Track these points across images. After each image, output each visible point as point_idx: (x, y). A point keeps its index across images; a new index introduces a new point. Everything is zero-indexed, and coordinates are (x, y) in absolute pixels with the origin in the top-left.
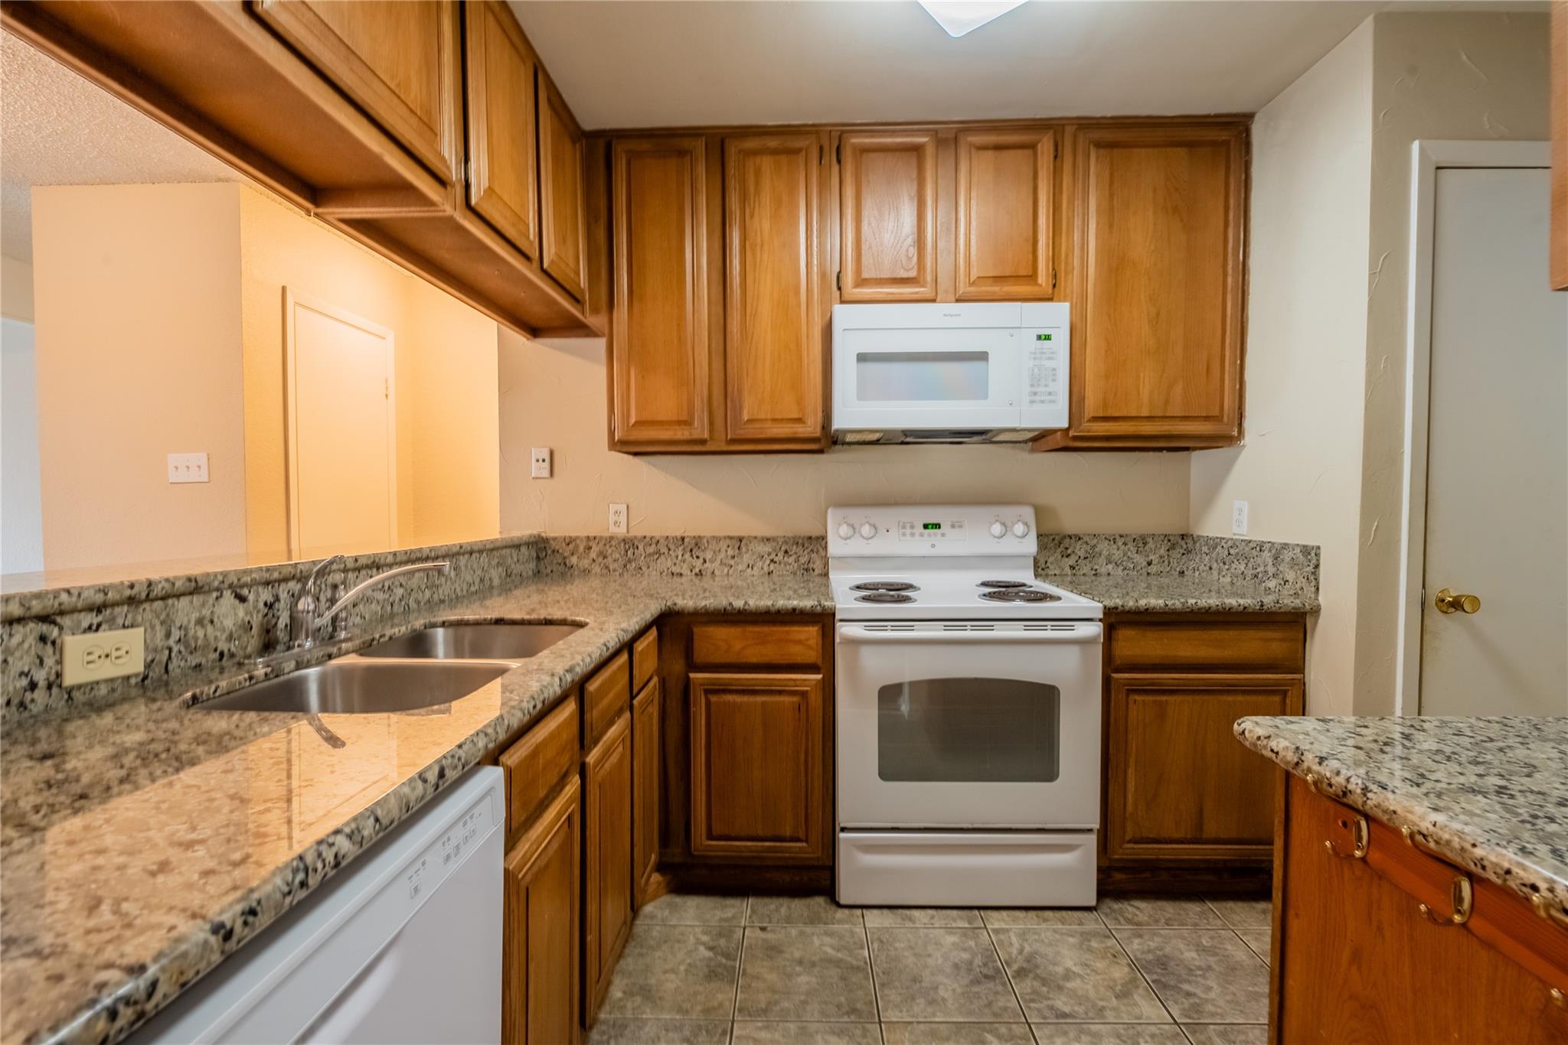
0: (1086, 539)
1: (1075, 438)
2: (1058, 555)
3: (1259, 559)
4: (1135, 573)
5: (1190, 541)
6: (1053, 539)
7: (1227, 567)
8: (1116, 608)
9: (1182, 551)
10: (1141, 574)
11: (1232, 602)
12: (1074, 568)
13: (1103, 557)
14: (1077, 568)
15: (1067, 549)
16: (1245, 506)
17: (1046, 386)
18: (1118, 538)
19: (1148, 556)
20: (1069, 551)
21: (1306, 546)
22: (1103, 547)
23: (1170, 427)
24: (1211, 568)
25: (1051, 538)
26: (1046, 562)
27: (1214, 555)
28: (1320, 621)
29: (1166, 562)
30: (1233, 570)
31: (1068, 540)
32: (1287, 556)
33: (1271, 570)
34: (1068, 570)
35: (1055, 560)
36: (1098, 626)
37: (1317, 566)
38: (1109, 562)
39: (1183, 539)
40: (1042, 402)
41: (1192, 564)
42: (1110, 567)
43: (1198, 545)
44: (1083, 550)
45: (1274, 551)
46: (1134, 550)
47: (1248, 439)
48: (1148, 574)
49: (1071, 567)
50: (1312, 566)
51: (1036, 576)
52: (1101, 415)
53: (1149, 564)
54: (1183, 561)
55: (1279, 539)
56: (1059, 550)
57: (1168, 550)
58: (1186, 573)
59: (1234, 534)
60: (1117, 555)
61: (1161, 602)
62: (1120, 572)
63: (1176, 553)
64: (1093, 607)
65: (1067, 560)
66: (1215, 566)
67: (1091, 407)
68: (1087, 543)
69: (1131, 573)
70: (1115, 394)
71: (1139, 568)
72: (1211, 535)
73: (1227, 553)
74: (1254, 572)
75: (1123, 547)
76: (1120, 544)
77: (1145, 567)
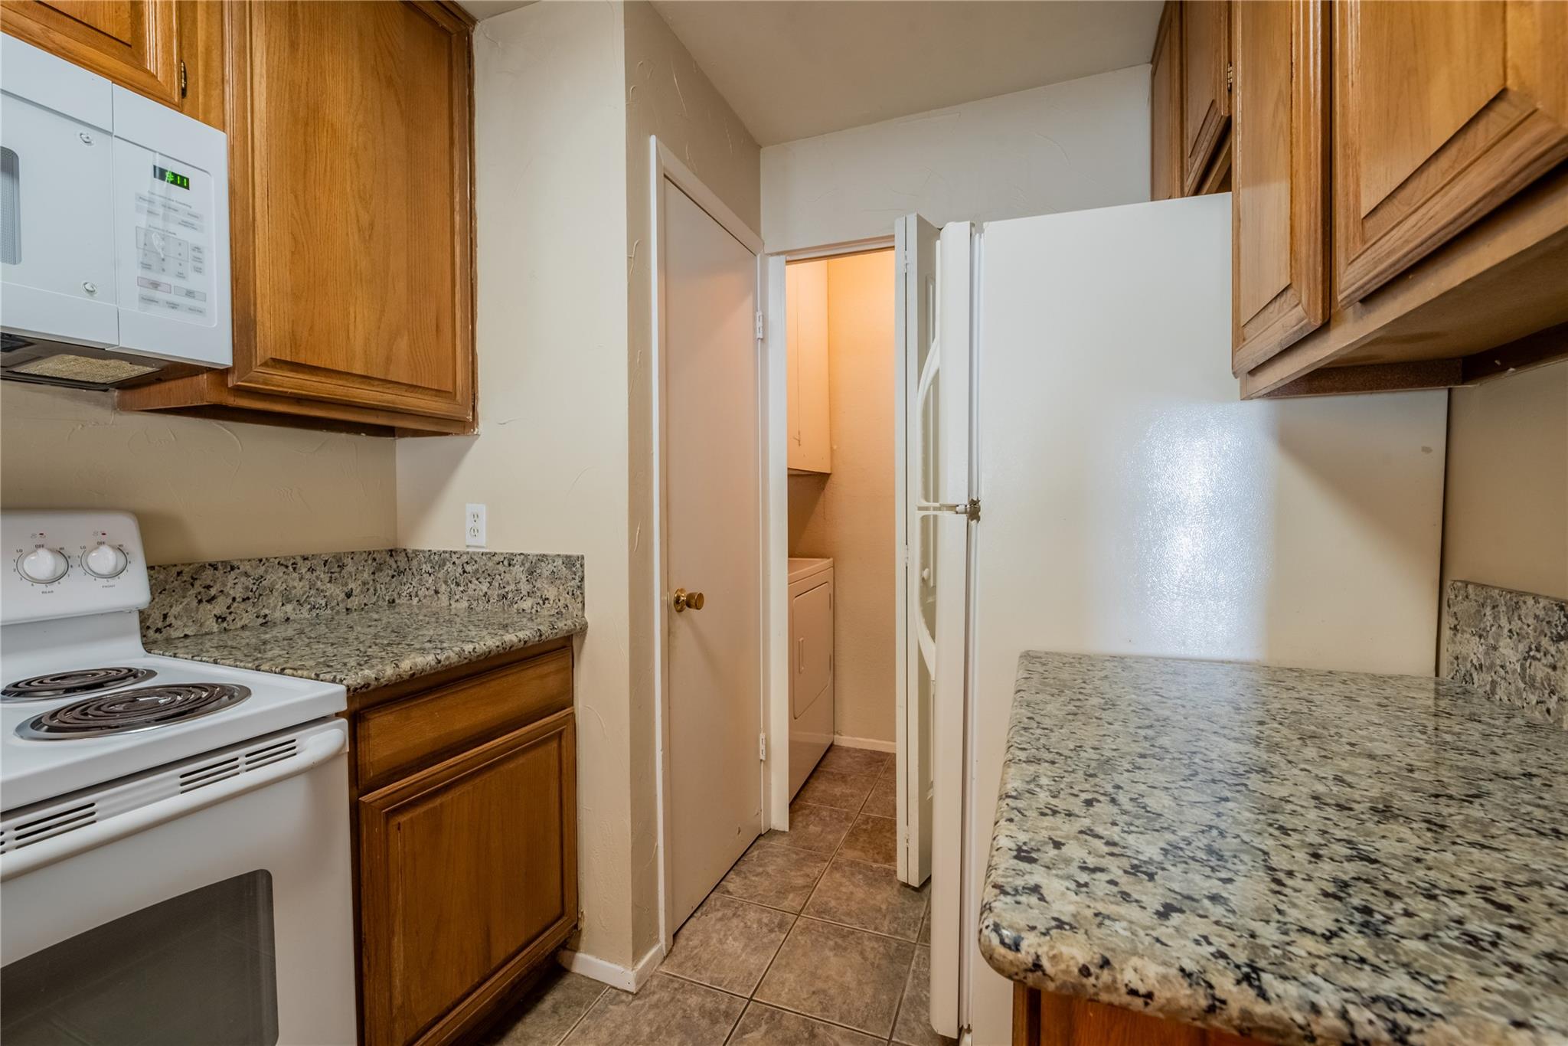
0: (246, 567)
1: (239, 391)
2: (190, 600)
3: (507, 575)
4: (329, 611)
5: (402, 558)
6: (179, 574)
7: (461, 589)
8: (367, 685)
9: (391, 572)
10: (338, 612)
11: (511, 637)
12: (224, 619)
13: (275, 593)
14: (230, 618)
15: (208, 587)
16: (482, 509)
17: (180, 275)
18: (300, 561)
19: (346, 584)
20: (213, 592)
21: (570, 557)
22: (276, 578)
23: (393, 397)
24: (437, 592)
25: (175, 570)
26: (165, 616)
27: (441, 575)
28: (587, 640)
29: (372, 590)
30: (470, 592)
31: (209, 572)
32: (545, 569)
33: (525, 588)
34: (214, 626)
35: (186, 609)
36: (338, 726)
37: (582, 579)
38: (286, 600)
39: (391, 555)
40: (174, 306)
41: (406, 589)
42: (289, 608)
43: (415, 562)
44: (239, 588)
45: (527, 565)
46: (325, 577)
47: (482, 427)
48: (347, 609)
49: (217, 617)
50: (578, 579)
51: (148, 646)
52: (288, 359)
53: (349, 595)
54: (393, 585)
55: (534, 550)
56: (192, 592)
57: (373, 573)
58: (397, 601)
59: (468, 546)
60: (299, 587)
61: (430, 659)
62: (306, 615)
63: (383, 577)
64: (331, 694)
65: (209, 607)
66: (443, 588)
67: (269, 338)
68: (246, 574)
69: (322, 612)
70: (312, 328)
71: (334, 603)
72: (434, 549)
73: (461, 571)
74: (502, 592)
75: (308, 576)
76: (304, 571)
77: (343, 601)
